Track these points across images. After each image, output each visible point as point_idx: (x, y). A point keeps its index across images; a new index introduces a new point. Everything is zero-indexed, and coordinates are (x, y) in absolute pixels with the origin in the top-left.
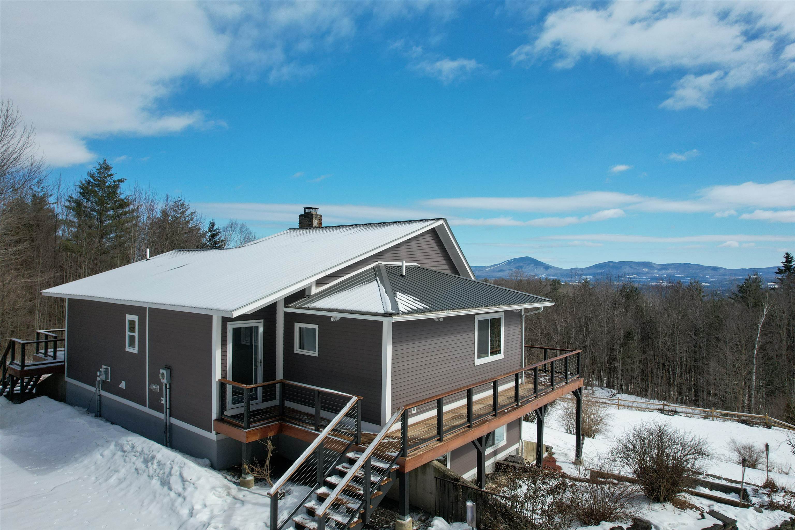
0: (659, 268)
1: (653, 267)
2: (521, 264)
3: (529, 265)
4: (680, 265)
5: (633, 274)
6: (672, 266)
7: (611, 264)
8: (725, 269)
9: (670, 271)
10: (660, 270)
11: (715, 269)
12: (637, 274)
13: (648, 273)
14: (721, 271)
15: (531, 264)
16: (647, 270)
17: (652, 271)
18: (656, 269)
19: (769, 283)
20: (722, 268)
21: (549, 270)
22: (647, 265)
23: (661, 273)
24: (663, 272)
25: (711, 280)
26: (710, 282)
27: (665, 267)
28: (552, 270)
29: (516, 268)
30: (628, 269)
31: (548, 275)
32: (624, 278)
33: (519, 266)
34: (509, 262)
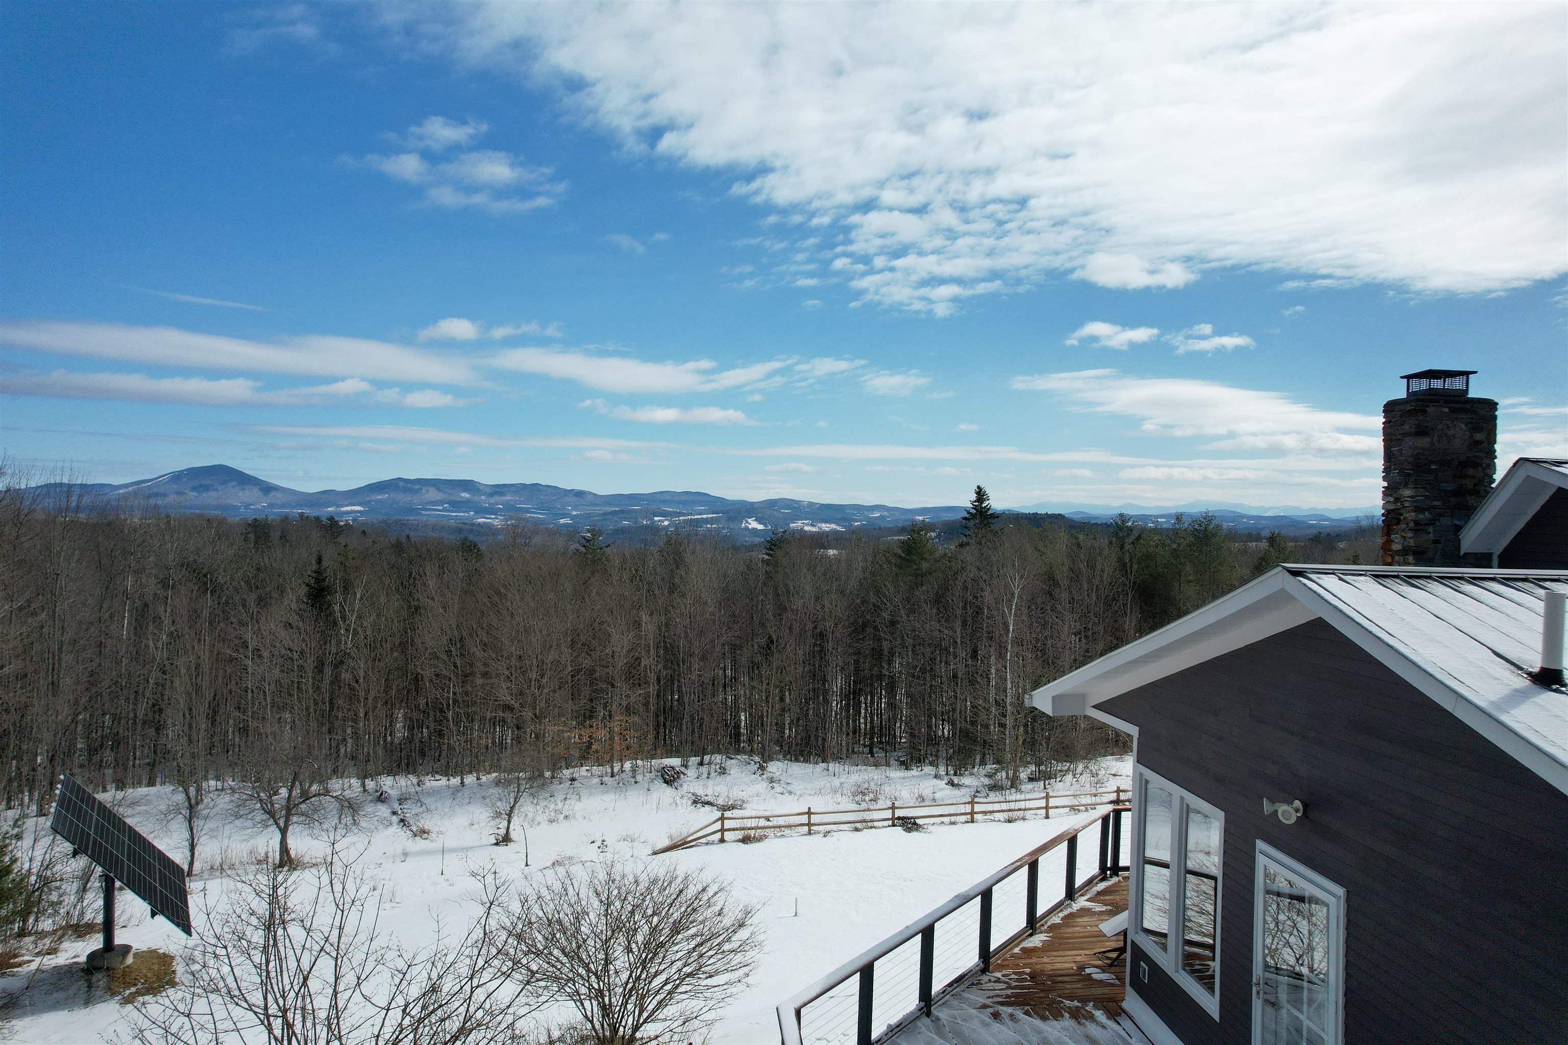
0: (489, 491)
1: (478, 490)
2: (206, 481)
3: (225, 482)
4: (525, 486)
5: (442, 503)
6: (512, 489)
7: (402, 484)
8: (595, 495)
9: (508, 497)
10: (491, 495)
11: (580, 494)
12: (451, 504)
13: (469, 500)
14: (589, 497)
15: (230, 480)
16: (467, 496)
17: (476, 498)
18: (485, 494)
19: (656, 519)
20: (590, 493)
21: (272, 494)
22: (468, 485)
23: (493, 500)
24: (496, 499)
25: (574, 513)
26: (573, 518)
27: (499, 490)
28: (279, 495)
29: (194, 489)
30: (432, 494)
31: (271, 506)
32: (426, 510)
33: (201, 486)
34: (177, 477)
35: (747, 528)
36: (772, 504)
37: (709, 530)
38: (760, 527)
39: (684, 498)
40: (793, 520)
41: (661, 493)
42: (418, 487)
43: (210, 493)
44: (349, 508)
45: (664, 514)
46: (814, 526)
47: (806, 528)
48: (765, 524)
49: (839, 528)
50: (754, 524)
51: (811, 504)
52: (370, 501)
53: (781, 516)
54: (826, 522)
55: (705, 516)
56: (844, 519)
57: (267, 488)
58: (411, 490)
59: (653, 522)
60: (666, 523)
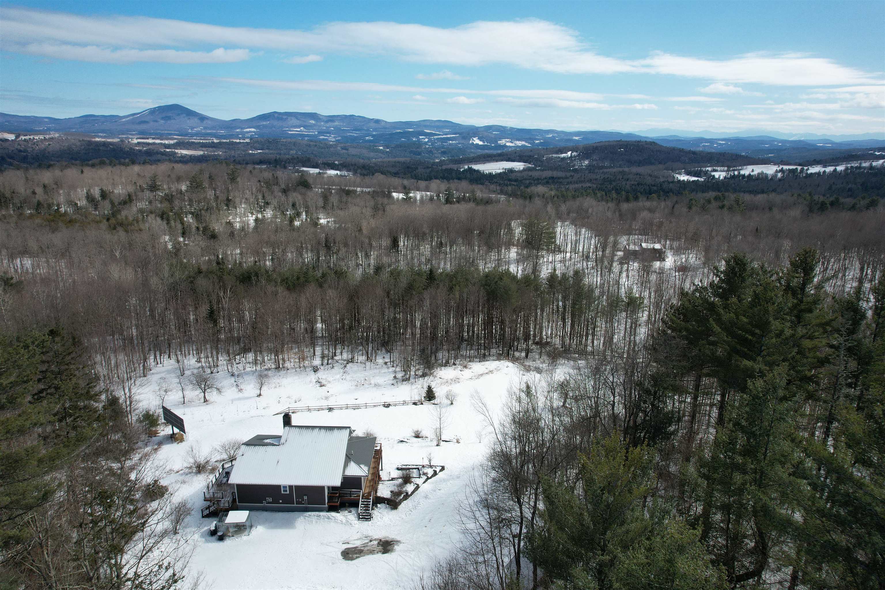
0: (325, 120)
1: (320, 119)
2: (169, 114)
3: (179, 115)
4: (346, 117)
5: (299, 127)
6: (339, 118)
7: (276, 115)
8: (386, 122)
9: (336, 123)
10: (327, 122)
11: (377, 121)
12: (304, 127)
13: (314, 125)
14: (383, 124)
15: (182, 114)
16: (313, 122)
17: (319, 124)
18: (323, 121)
19: (421, 137)
20: (383, 121)
21: (205, 122)
22: (313, 116)
23: (328, 125)
24: (329, 124)
25: (374, 133)
26: (373, 136)
27: (331, 119)
28: (209, 122)
29: (163, 118)
30: (294, 121)
31: (205, 128)
32: (291, 131)
33: (166, 117)
34: (153, 111)
35: (473, 143)
36: (489, 128)
37: (450, 144)
38: (481, 143)
39: (437, 124)
40: (500, 139)
41: (424, 121)
42: (285, 117)
43: (172, 121)
44: (248, 130)
45: (426, 134)
46: (512, 143)
47: (508, 144)
48: (484, 142)
49: (527, 144)
50: (477, 141)
51: (512, 129)
52: (259, 126)
53: (493, 136)
54: (519, 140)
55: (449, 136)
56: (530, 139)
57: (202, 118)
58: (282, 119)
59: (419, 140)
60: (426, 140)
